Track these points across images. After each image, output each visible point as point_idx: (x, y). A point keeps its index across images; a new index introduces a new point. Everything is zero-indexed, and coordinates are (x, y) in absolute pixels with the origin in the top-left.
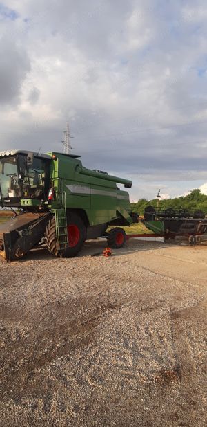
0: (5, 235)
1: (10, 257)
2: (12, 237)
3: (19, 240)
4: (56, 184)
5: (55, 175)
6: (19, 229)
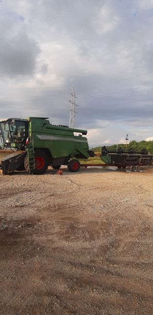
0: (2, 162)
1: (5, 173)
2: (6, 163)
3: (10, 165)
4: (30, 135)
5: (30, 130)
6: (10, 159)
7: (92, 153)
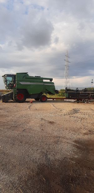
3: (6, 98)
5: (16, 80)
7: (57, 92)
